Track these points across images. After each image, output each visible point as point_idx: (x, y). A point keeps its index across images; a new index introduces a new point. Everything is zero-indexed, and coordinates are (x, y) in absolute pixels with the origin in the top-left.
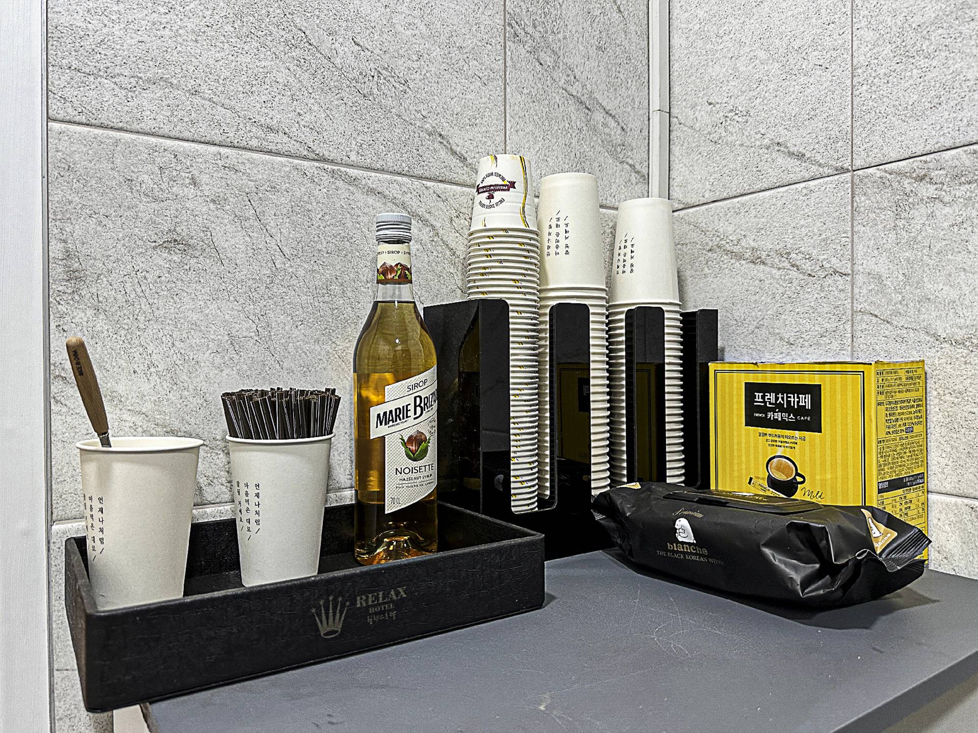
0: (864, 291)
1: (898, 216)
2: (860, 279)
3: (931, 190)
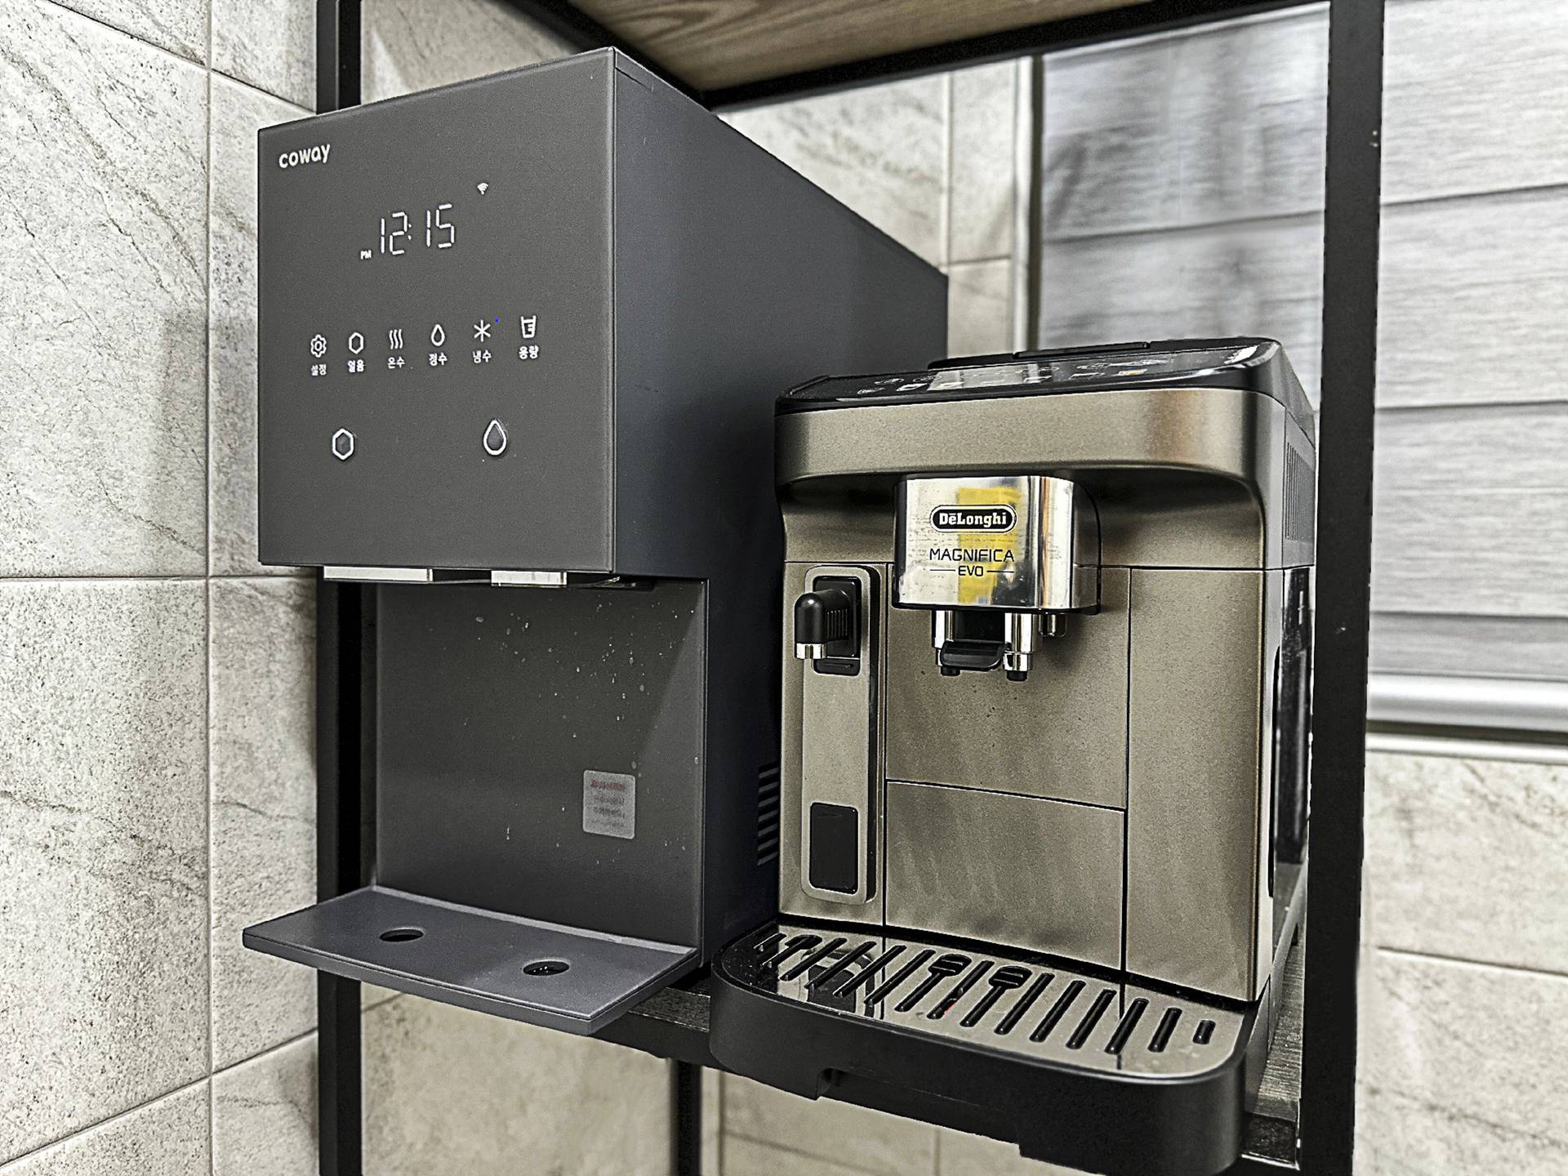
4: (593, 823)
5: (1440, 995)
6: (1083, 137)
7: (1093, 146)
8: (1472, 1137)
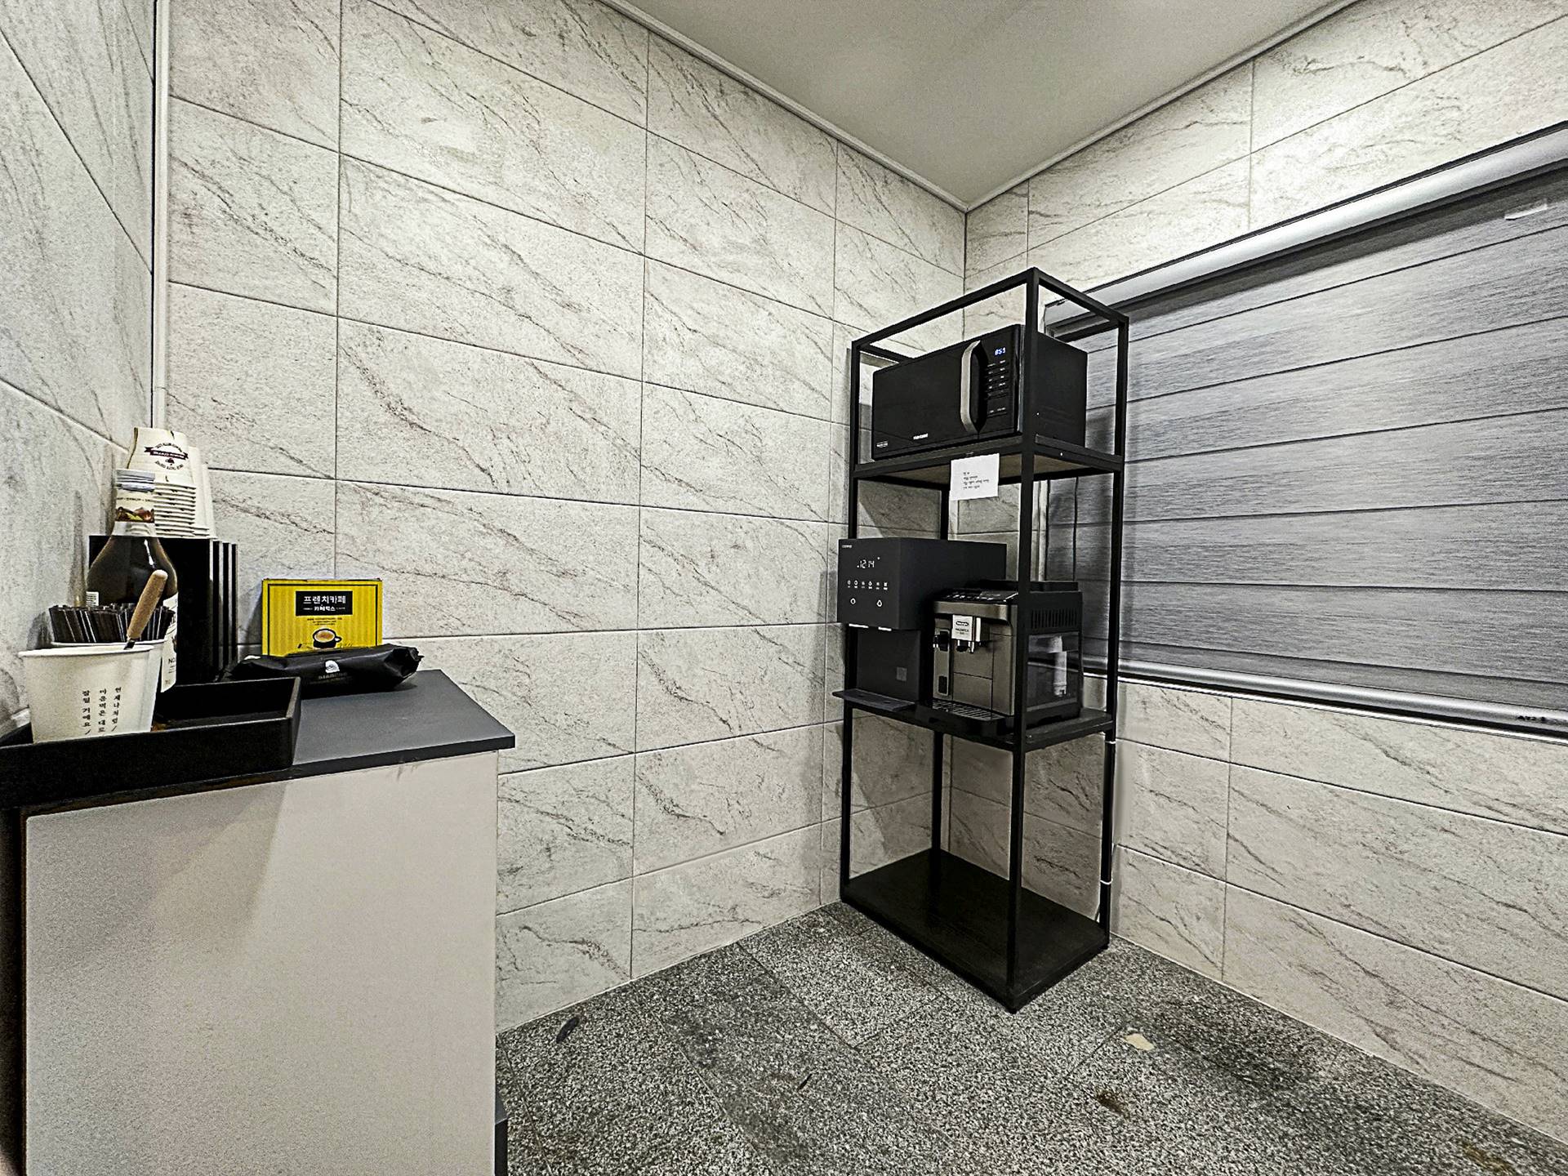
0: (343, 543)
1: (363, 509)
2: (340, 537)
3: (382, 501)
4: (898, 678)
5: (1153, 757)
6: (1061, 495)
7: (1063, 498)
8: (1162, 800)
